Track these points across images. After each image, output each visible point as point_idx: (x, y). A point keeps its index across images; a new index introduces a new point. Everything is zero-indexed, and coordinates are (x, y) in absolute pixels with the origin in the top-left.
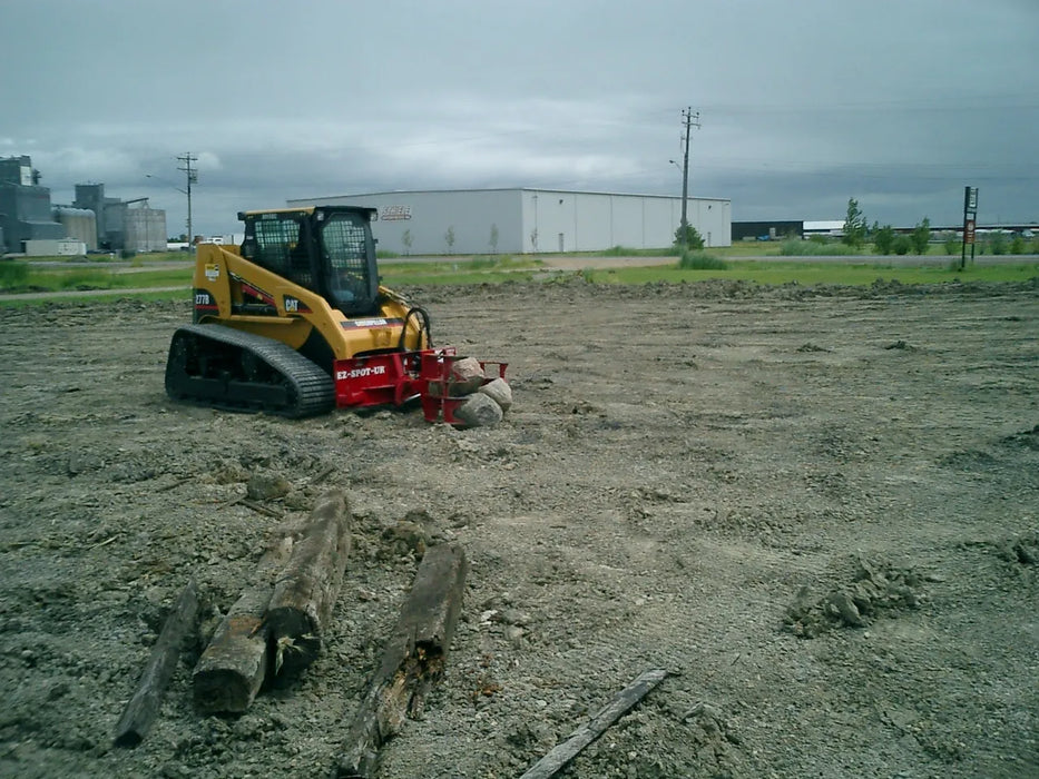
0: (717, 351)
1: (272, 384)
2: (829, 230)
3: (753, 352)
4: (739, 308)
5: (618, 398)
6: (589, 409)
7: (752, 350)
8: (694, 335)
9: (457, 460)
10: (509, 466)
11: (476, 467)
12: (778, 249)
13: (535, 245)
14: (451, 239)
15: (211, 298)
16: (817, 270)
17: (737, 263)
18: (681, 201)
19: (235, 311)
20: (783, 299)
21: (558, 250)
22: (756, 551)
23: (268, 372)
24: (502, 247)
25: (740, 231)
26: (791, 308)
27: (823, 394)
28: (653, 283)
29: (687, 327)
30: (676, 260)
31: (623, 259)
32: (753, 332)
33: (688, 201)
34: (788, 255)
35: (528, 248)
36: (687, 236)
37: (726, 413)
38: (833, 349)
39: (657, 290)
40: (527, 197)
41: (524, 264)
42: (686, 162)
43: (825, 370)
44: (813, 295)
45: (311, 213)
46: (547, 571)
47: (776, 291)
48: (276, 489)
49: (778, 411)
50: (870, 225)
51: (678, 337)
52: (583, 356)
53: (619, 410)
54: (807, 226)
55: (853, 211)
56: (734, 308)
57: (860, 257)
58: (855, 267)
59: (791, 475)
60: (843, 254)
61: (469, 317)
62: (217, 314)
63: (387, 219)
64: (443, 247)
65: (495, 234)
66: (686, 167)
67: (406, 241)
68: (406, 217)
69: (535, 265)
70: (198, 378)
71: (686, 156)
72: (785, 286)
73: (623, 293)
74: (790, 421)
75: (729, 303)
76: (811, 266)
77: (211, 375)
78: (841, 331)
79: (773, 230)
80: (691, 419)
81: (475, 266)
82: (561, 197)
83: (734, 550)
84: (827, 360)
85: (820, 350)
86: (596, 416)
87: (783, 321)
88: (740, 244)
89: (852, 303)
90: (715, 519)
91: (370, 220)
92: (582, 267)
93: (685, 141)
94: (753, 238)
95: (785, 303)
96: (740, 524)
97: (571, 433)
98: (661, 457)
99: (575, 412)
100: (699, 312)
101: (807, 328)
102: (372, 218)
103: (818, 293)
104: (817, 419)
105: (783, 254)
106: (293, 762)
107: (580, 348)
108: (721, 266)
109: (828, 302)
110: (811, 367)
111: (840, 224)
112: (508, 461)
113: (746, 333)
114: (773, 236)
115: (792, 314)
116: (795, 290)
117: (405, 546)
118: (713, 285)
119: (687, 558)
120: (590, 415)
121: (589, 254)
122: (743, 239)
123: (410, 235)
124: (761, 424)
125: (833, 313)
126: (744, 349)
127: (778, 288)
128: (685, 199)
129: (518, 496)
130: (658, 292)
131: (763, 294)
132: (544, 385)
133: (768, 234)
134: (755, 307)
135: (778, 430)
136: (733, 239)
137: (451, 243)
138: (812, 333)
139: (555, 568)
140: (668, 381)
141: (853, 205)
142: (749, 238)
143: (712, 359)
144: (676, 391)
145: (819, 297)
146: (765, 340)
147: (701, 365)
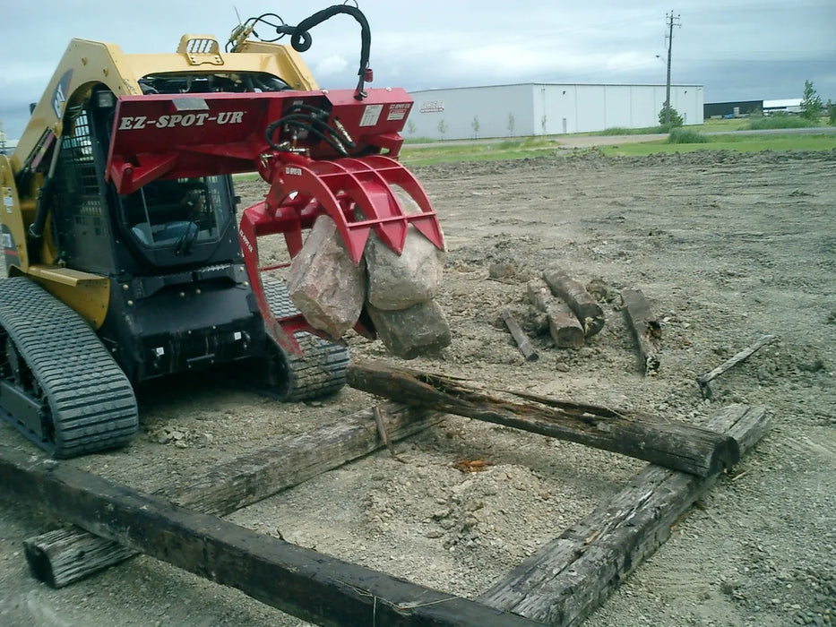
0: (728, 198)
2: (785, 108)
3: (756, 198)
4: (731, 170)
5: (674, 226)
6: (660, 232)
7: (754, 196)
8: (705, 189)
9: (595, 259)
10: (628, 261)
11: (607, 263)
12: (746, 125)
13: (545, 129)
14: (476, 127)
16: (782, 140)
17: (716, 137)
18: (666, 88)
20: (764, 163)
21: (562, 132)
22: (801, 295)
24: (519, 131)
25: (711, 110)
26: (772, 169)
27: (816, 221)
28: (654, 154)
29: (698, 184)
30: (665, 136)
31: (619, 137)
32: (749, 186)
33: (671, 88)
34: (756, 129)
35: (538, 131)
36: (669, 118)
37: (753, 233)
38: (815, 194)
39: (651, 161)
40: (537, 90)
41: (542, 144)
42: (669, 56)
43: (814, 207)
44: (786, 159)
46: (685, 305)
47: (755, 157)
48: (508, 272)
49: (787, 231)
50: (824, 101)
51: (695, 190)
52: (634, 203)
53: (679, 233)
54: (766, 104)
55: (809, 92)
56: (726, 170)
57: (816, 129)
58: (815, 137)
59: (809, 263)
60: (803, 127)
61: (528, 182)
63: (423, 111)
64: (471, 133)
65: (512, 120)
66: (669, 60)
67: (441, 129)
68: (440, 110)
69: (551, 144)
71: (670, 51)
72: (762, 153)
73: (635, 163)
74: (797, 236)
75: (720, 167)
76: (778, 137)
78: (817, 183)
79: (737, 109)
80: (730, 237)
81: (505, 146)
82: (564, 88)
83: (788, 294)
84: (814, 201)
85: (805, 195)
86: (666, 236)
87: (770, 177)
88: (709, 122)
89: (819, 164)
90: (772, 280)
92: (596, 145)
93: (668, 39)
94: (720, 117)
95: (766, 165)
96: (788, 283)
97: (657, 245)
98: (721, 256)
99: (650, 235)
100: (701, 174)
101: (790, 181)
103: (790, 157)
104: (816, 234)
105: (752, 129)
106: (614, 364)
107: (631, 199)
108: (703, 140)
109: (800, 164)
110: (802, 206)
111: (797, 102)
112: (626, 259)
113: (743, 187)
114: (737, 114)
115: (774, 173)
116: (770, 156)
117: (599, 295)
118: (702, 155)
119: (761, 299)
120: (661, 236)
121: (591, 134)
122: (712, 117)
123: (444, 124)
124: (778, 238)
125: (807, 171)
126: (748, 196)
127: (756, 154)
128: (668, 86)
129: (644, 275)
130: (663, 161)
131: (746, 160)
132: (620, 221)
133: (732, 112)
134: (743, 169)
135: (792, 241)
136: (704, 118)
137: (476, 130)
138: (796, 185)
139: (689, 303)
140: (703, 216)
141: (808, 85)
142: (715, 117)
143: (727, 203)
144: (712, 222)
145: (790, 160)
146: (761, 190)
147: (722, 207)
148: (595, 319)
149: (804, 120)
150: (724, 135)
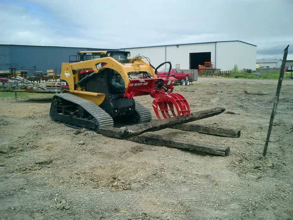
1: (89, 119)
15: (67, 83)
19: (75, 89)
23: (87, 114)
45: (105, 54)
62: (69, 90)
70: (61, 114)
77: (66, 113)
91: (127, 56)
102: (128, 55)
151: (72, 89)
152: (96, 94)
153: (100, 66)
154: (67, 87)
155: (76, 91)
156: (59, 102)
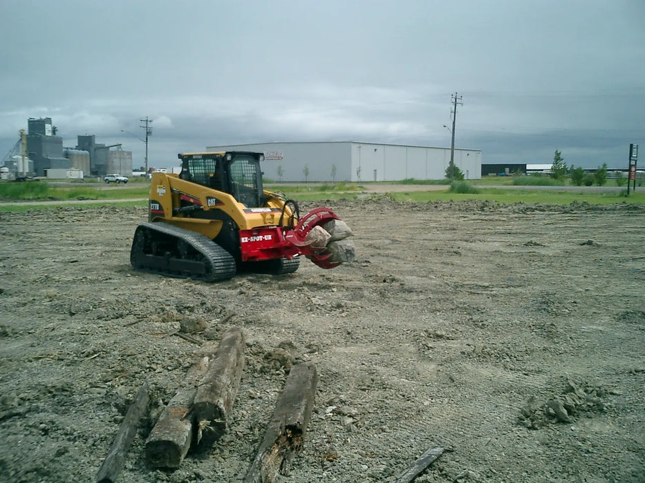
0: (473, 244)
1: (197, 260)
2: (542, 170)
3: (496, 246)
4: (486, 218)
5: (412, 273)
6: (393, 280)
7: (496, 244)
8: (458, 235)
9: (311, 310)
10: (343, 314)
11: (323, 315)
12: (511, 181)
13: (359, 177)
14: (306, 172)
15: (160, 207)
16: (535, 195)
17: (485, 190)
18: (450, 151)
19: (175, 214)
20: (514, 212)
21: (373, 180)
22: (500, 372)
23: (194, 253)
24: (340, 177)
25: (487, 170)
26: (519, 218)
27: (541, 273)
28: (433, 201)
29: (454, 229)
30: (447, 187)
31: (414, 186)
32: (496, 233)
33: (455, 151)
34: (516, 185)
35: (355, 178)
36: (453, 172)
37: (480, 284)
38: (546, 244)
39: (434, 206)
40: (354, 147)
41: (352, 188)
42: (454, 126)
43: (541, 258)
44: (533, 210)
45: (223, 155)
46: (368, 382)
47: (510, 207)
48: (198, 326)
49: (512, 283)
50: (569, 167)
51: (449, 235)
52: (389, 246)
53: (412, 281)
54: (528, 167)
55: (558, 158)
56: (483, 217)
57: (561, 187)
58: (560, 193)
59: (522, 323)
60: (552, 185)
62: (163, 216)
63: (269, 159)
64: (302, 177)
65: (334, 170)
66: (454, 129)
67: (279, 173)
68: (279, 158)
69: (358, 189)
70: (150, 255)
71: (454, 123)
72: (516, 204)
73: (414, 207)
74: (519, 290)
75: (480, 214)
76: (531, 193)
77: (159, 254)
78: (552, 233)
79: (507, 170)
80: (457, 287)
81: (323, 189)
82: (375, 147)
83: (486, 371)
84: (543, 251)
85: (538, 245)
86: (398, 284)
87: (515, 226)
88: (487, 178)
89: (557, 216)
90: (474, 351)
91: (259, 160)
92: (389, 191)
93: (453, 114)
94: (495, 174)
95: (516, 215)
96: (490, 354)
97: (382, 294)
98: (439, 311)
99: (385, 281)
100: (461, 220)
101: (529, 231)
102: (261, 159)
103: (536, 209)
104: (537, 288)
105: (514, 185)
107: (388, 242)
108: (475, 192)
109: (543, 215)
110: (533, 256)
111: (549, 166)
112: (343, 312)
113: (491, 234)
114: (508, 173)
115: (520, 222)
116: (522, 207)
117: (278, 364)
118: (470, 203)
119: (456, 376)
120: (394, 283)
121: (393, 183)
122: (490, 174)
123: (282, 169)
124: (502, 291)
125: (546, 222)
126: (490, 243)
127: (511, 205)
128: (453, 149)
129: (349, 333)
130: (436, 207)
131: (502, 209)
132: (365, 264)
133: (504, 172)
134: (497, 217)
135: (512, 295)
136: (482, 175)
137: (306, 175)
138: (533, 234)
139: (373, 380)
140: (443, 263)
141: (558, 154)
142: (492, 174)
143: (470, 250)
144: (448, 270)
145: (537, 212)
146: (503, 238)
147: (463, 253)
148: (213, 424)
149: (553, 180)
150: (491, 189)
151: (168, 215)
152: (208, 221)
153: (212, 203)
154: (160, 212)
155: (175, 218)
156: (146, 236)
